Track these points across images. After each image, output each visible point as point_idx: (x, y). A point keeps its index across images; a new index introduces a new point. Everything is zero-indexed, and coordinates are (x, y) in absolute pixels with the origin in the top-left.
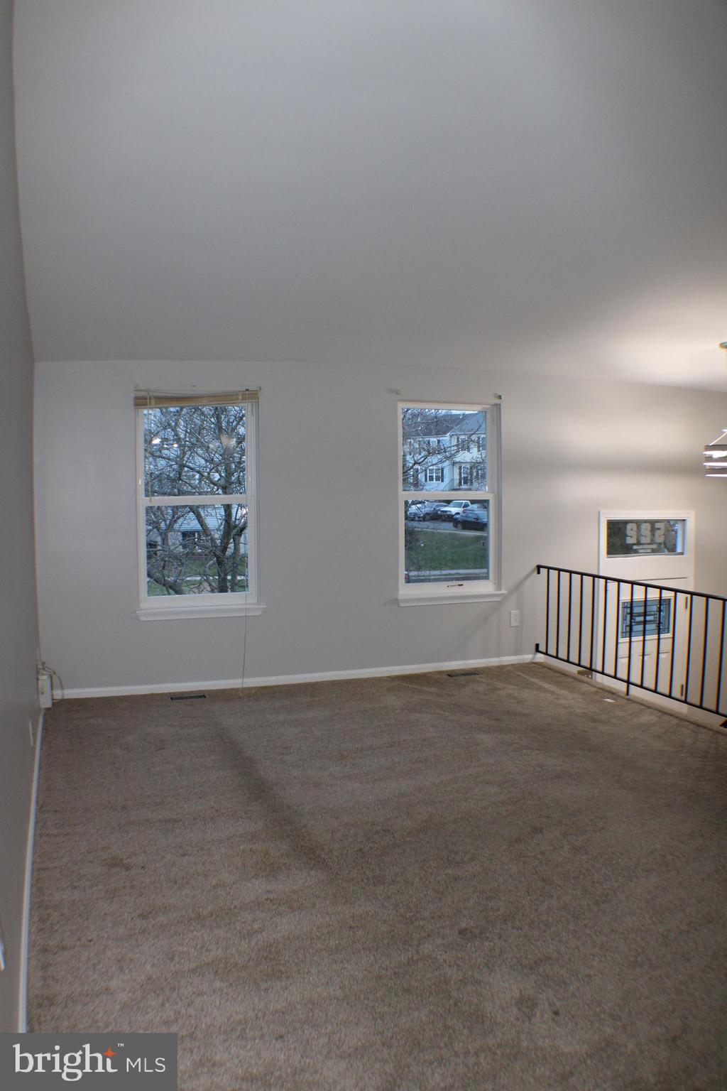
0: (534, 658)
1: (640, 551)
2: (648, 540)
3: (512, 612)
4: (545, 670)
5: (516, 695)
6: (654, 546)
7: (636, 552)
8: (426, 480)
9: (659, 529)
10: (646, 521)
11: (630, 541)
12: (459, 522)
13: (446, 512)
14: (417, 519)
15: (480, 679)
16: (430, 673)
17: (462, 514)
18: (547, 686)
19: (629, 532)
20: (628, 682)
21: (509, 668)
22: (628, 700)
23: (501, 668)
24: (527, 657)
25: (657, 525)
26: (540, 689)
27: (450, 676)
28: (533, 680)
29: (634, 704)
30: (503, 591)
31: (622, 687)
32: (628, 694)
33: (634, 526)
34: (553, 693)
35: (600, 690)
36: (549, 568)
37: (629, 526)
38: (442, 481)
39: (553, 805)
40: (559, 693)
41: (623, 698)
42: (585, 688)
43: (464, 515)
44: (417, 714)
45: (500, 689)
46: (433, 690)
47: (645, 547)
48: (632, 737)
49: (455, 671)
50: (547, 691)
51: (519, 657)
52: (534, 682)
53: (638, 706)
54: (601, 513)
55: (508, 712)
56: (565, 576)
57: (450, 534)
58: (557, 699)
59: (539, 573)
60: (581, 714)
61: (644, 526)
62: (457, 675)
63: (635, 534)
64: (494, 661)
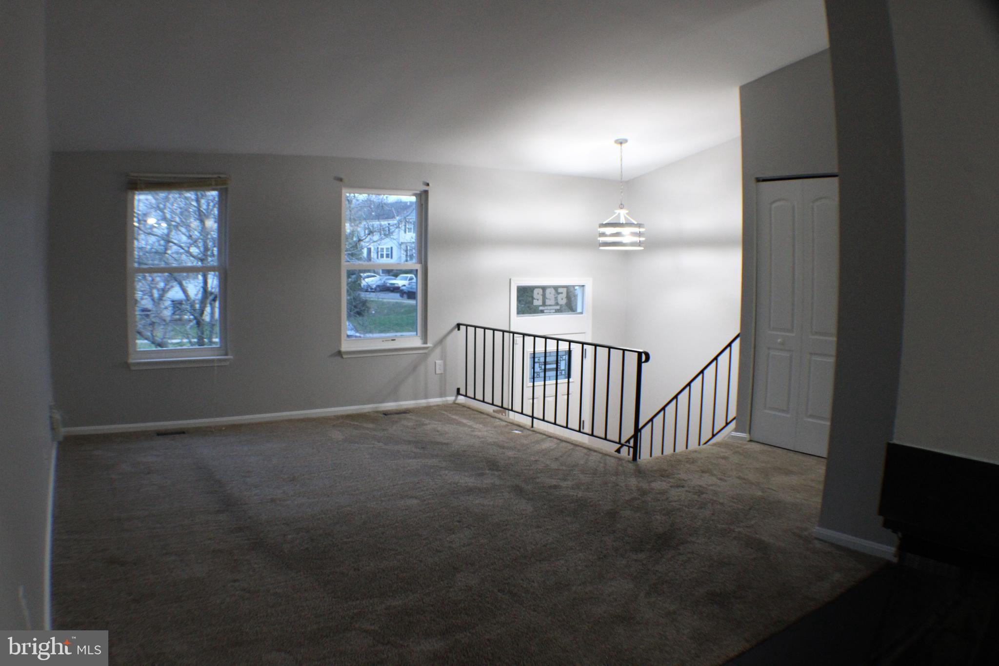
0: (456, 399)
1: (545, 311)
2: (552, 302)
3: (437, 361)
4: (465, 409)
5: (439, 429)
6: (558, 307)
7: (542, 312)
8: (378, 258)
9: (562, 293)
10: (549, 287)
11: (536, 303)
12: (405, 293)
13: (394, 284)
14: (369, 290)
15: (410, 417)
16: (369, 412)
17: (407, 285)
18: (465, 421)
19: (535, 295)
20: (533, 417)
21: (434, 408)
22: (533, 431)
23: (428, 408)
24: (451, 399)
25: (560, 290)
26: (459, 423)
27: (385, 414)
28: (454, 417)
29: (538, 435)
30: (429, 345)
31: (527, 421)
32: (532, 426)
33: (541, 291)
34: (470, 427)
35: (509, 424)
36: (467, 326)
37: (536, 291)
38: (392, 258)
39: (464, 512)
40: (475, 427)
41: (528, 429)
42: (498, 423)
43: (409, 286)
44: (356, 445)
45: (426, 424)
46: (371, 426)
47: (549, 308)
48: (534, 459)
49: (389, 411)
50: (464, 425)
51: (444, 399)
52: (455, 419)
53: (541, 436)
54: (512, 281)
55: (432, 442)
56: (480, 332)
57: (397, 303)
58: (473, 431)
59: (459, 329)
60: (493, 443)
61: (548, 291)
62: (391, 414)
63: (541, 297)
64: (422, 402)
